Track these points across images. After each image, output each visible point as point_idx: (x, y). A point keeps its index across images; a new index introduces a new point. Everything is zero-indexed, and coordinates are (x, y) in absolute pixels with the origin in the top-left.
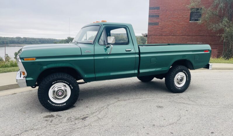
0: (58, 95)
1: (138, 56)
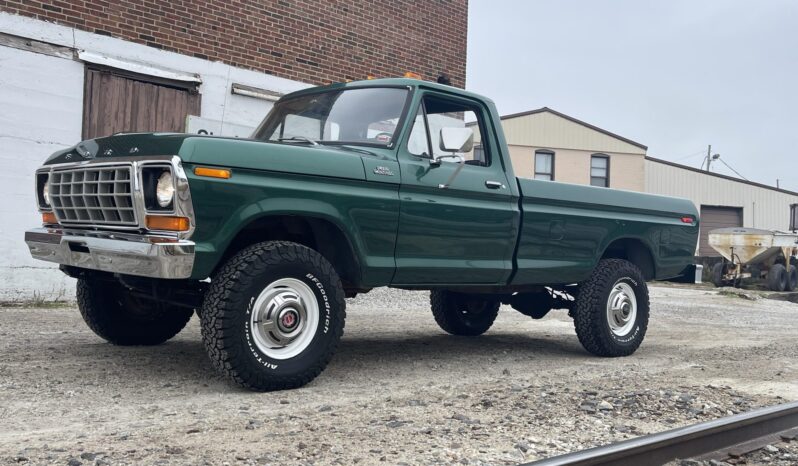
0: (281, 325)
1: (516, 208)
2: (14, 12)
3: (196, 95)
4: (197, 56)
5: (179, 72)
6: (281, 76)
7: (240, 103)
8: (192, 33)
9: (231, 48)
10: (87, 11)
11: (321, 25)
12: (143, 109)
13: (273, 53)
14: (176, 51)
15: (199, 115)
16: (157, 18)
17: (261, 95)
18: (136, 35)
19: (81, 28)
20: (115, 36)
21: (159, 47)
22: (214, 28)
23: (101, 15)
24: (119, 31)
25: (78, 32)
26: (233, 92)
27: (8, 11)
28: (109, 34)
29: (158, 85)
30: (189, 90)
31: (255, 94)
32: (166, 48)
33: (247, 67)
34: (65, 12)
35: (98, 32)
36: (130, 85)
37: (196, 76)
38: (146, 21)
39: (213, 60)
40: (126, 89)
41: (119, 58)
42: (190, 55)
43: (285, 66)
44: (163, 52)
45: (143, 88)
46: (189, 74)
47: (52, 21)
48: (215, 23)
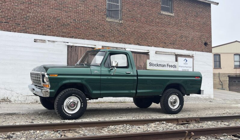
1: (136, 78)
2: (114, 42)
3: (148, 55)
4: (148, 46)
5: (145, 50)
6: (166, 48)
7: (158, 55)
8: (147, 41)
9: (155, 43)
10: (127, 40)
11: (175, 34)
12: (138, 59)
13: (164, 43)
14: (144, 46)
15: (149, 59)
16: (140, 39)
17: (162, 53)
18: (136, 43)
19: (126, 44)
20: (132, 44)
21: (141, 45)
22: (151, 39)
23: (129, 40)
24: (133, 43)
25: (126, 45)
26: (156, 53)
27: (113, 42)
28: (131, 44)
29: (141, 54)
30: (147, 54)
31: (161, 53)
32: (142, 45)
33: (159, 47)
34: (123, 41)
35: (129, 44)
36: (135, 54)
37: (148, 51)
38: (138, 40)
39: (151, 46)
40: (135, 55)
41: (133, 49)
42: (147, 46)
43: (167, 46)
44: (141, 46)
45: (138, 55)
46: (147, 50)
47: (121, 43)
48: (151, 38)
